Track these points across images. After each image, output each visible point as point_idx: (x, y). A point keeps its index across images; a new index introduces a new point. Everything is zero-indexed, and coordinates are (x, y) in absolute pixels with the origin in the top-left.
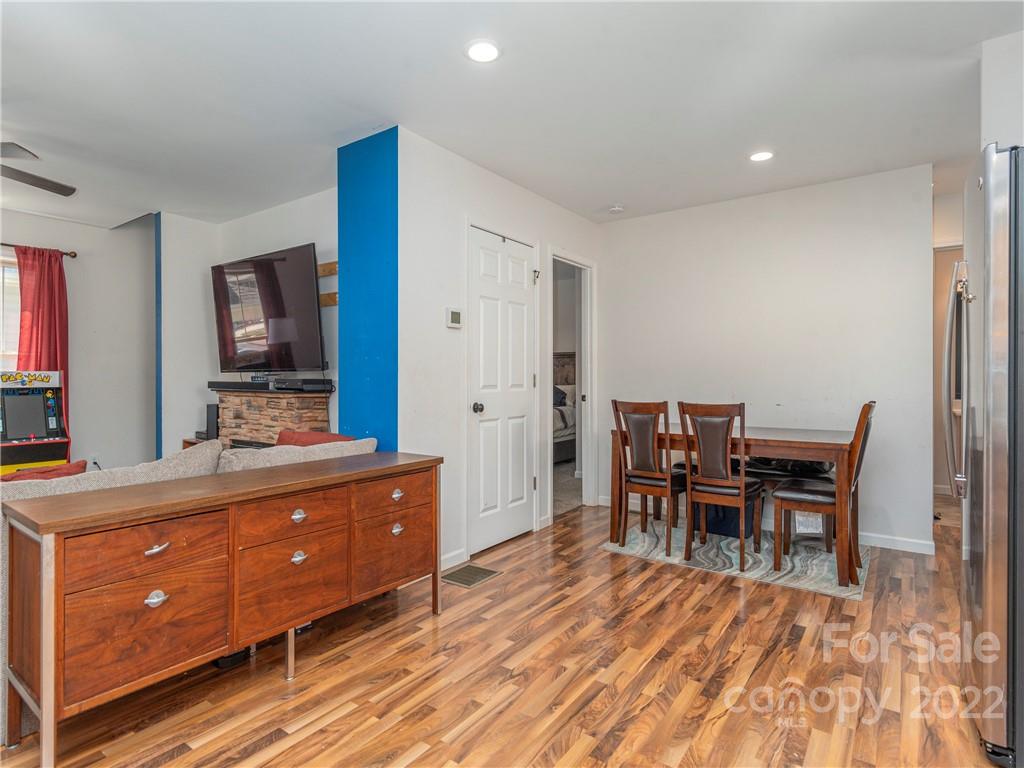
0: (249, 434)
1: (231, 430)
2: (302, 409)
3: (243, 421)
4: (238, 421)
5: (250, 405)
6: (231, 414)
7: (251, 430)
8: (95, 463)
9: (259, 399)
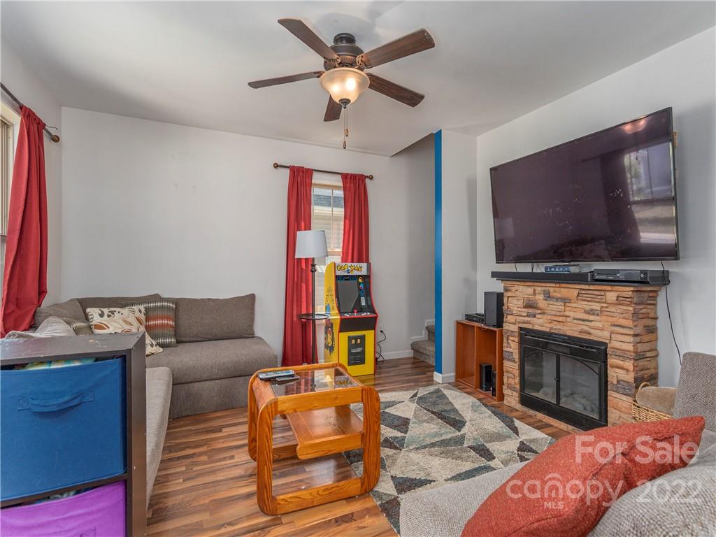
0: (548, 325)
1: (519, 319)
2: (639, 304)
3: (539, 312)
4: (531, 311)
5: (548, 296)
6: (520, 303)
7: (551, 321)
8: (381, 331)
9: (563, 289)
